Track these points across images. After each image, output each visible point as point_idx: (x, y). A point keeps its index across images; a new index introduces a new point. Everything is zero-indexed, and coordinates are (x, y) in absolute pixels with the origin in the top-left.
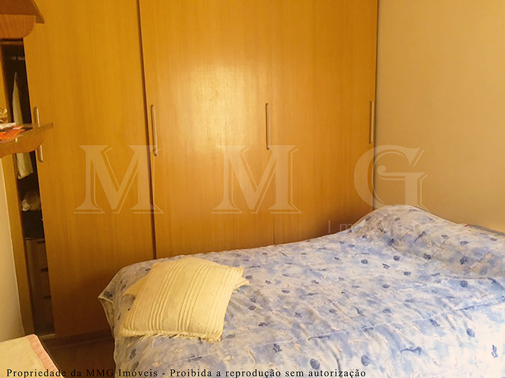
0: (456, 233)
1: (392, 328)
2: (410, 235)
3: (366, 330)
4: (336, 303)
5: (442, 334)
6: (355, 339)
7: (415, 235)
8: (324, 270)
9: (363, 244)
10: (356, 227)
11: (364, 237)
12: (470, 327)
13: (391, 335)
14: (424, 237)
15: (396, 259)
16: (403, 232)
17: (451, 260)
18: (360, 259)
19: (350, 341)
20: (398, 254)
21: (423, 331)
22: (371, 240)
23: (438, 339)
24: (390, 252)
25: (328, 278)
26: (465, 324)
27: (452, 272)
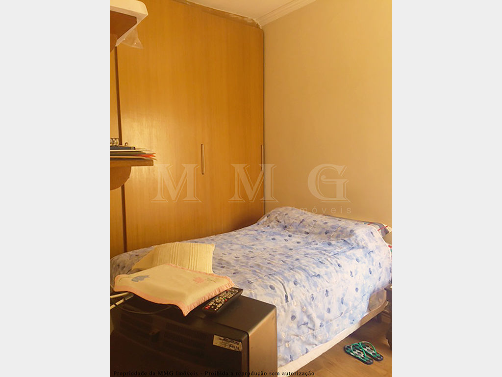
0: (320, 219)
1: (304, 267)
2: (296, 223)
3: (291, 269)
4: (269, 259)
5: (327, 267)
6: (287, 274)
7: (298, 222)
8: (253, 245)
9: (268, 230)
10: (261, 221)
11: (268, 226)
12: (339, 263)
13: (304, 270)
14: (304, 223)
15: (290, 236)
16: (291, 221)
17: (320, 233)
18: (271, 238)
19: (285, 275)
20: (290, 234)
21: (318, 267)
22: (273, 227)
23: (326, 270)
24: (286, 233)
25: (257, 249)
26: (337, 262)
27: (321, 239)
